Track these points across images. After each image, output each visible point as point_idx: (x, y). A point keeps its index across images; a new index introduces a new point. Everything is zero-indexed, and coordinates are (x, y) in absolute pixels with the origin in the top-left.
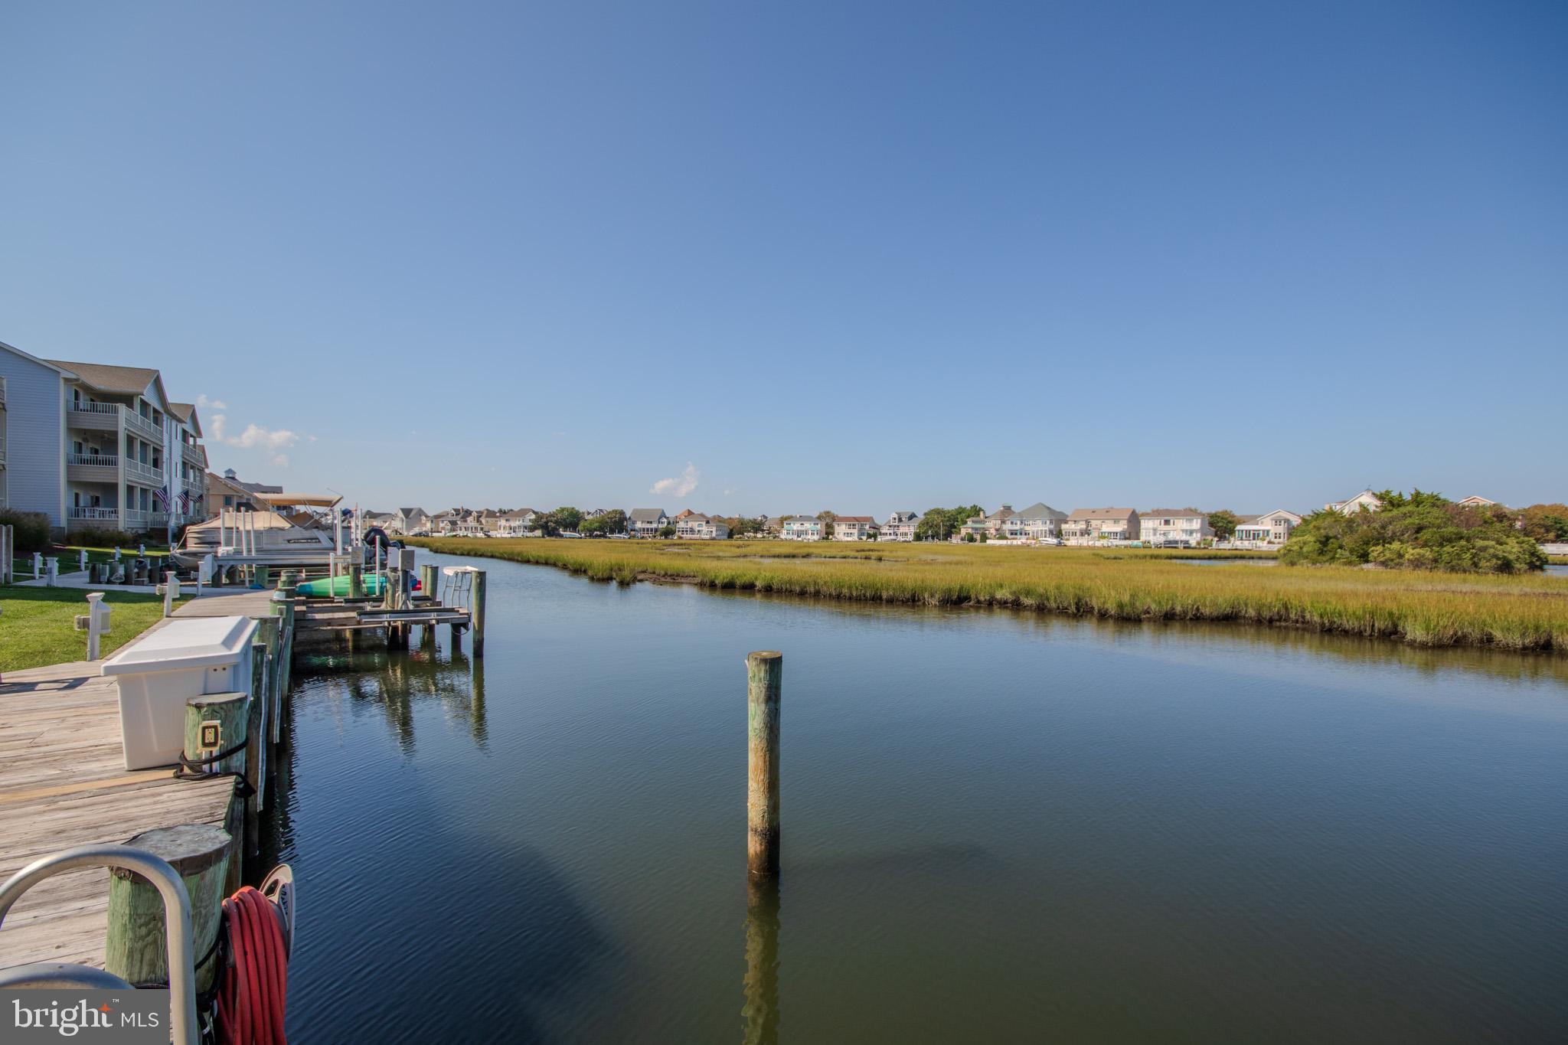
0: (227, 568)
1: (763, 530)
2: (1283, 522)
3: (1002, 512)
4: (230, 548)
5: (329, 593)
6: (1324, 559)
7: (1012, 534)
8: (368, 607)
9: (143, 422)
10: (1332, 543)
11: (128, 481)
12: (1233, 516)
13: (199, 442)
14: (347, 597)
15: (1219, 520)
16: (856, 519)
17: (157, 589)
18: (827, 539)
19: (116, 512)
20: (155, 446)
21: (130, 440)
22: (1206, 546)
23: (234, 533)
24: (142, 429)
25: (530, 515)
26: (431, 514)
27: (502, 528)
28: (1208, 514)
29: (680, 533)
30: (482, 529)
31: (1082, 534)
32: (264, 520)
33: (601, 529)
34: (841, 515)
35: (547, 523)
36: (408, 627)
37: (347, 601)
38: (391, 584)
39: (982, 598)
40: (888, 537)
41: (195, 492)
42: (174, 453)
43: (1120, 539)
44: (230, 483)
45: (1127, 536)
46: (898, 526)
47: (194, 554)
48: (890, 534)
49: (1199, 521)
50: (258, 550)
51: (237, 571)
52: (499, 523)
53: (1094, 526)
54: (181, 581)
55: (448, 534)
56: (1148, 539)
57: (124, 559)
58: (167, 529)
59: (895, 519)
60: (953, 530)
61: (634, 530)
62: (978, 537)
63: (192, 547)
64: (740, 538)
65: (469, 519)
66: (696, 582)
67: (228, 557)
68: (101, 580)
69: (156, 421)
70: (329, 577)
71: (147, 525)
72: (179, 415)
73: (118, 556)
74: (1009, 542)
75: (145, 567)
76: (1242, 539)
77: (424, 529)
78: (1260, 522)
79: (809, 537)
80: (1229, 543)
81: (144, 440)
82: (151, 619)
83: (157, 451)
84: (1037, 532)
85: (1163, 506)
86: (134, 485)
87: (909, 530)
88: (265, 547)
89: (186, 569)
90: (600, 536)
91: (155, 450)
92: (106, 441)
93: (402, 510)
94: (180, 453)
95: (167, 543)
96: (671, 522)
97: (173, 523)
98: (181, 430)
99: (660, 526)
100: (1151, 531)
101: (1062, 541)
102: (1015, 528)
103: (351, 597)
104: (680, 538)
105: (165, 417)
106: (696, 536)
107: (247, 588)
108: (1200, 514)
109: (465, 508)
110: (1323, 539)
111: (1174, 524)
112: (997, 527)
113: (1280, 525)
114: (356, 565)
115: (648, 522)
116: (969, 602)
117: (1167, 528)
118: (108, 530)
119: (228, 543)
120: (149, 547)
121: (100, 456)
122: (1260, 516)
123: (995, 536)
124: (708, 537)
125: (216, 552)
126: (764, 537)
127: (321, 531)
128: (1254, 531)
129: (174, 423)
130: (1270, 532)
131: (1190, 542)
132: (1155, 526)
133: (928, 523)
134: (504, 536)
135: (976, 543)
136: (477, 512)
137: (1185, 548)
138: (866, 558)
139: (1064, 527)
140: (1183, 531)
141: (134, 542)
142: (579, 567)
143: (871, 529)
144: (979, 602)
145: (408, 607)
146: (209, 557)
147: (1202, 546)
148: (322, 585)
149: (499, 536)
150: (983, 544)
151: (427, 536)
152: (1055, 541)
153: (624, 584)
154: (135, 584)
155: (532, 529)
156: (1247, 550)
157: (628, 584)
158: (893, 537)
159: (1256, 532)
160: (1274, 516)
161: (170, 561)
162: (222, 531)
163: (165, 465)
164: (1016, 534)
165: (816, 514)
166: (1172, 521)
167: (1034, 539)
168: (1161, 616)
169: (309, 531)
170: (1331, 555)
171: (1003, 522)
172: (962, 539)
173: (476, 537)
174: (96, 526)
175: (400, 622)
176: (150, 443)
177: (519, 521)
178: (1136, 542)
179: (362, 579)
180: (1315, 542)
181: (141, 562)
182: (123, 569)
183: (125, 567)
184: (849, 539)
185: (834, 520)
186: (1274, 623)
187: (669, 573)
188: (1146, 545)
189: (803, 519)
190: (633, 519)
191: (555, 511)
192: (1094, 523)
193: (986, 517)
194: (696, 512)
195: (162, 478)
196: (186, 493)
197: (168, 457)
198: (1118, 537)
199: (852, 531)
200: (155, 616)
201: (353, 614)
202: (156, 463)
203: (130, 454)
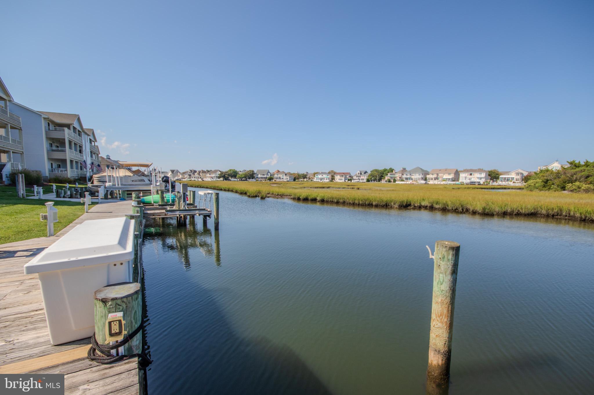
0: (110, 191)
1: (307, 178)
2: (520, 174)
3: (402, 171)
4: (111, 184)
5: (151, 202)
6: (546, 189)
7: (406, 179)
8: (168, 208)
9: (74, 135)
10: (549, 183)
11: (70, 158)
12: (498, 172)
13: (96, 144)
14: (159, 204)
15: (493, 173)
16: (343, 173)
17: (81, 200)
18: (332, 181)
19: (67, 170)
20: (80, 145)
21: (70, 142)
22: (487, 184)
23: (112, 178)
24: (74, 138)
25: (218, 172)
26: (181, 172)
27: (208, 177)
28: (488, 171)
29: (275, 179)
30: (200, 178)
31: (435, 179)
32: (122, 173)
33: (245, 177)
34: (337, 172)
35: (225, 175)
36: (186, 217)
37: (159, 205)
38: (178, 198)
39: (416, 205)
40: (356, 181)
41: (96, 163)
42: (87, 148)
43: (451, 181)
44: (108, 160)
45: (454, 180)
46: (360, 176)
47: (97, 186)
48: (357, 179)
49: (485, 174)
50: (122, 185)
51: (114, 193)
52: (207, 175)
53: (440, 176)
54: (92, 197)
55: (188, 180)
56: (462, 181)
57: (70, 188)
58: (86, 177)
59: (359, 173)
60: (382, 178)
61: (258, 178)
62: (392, 180)
63: (96, 183)
64: (298, 181)
65: (196, 174)
66: (291, 197)
67: (110, 187)
68: (61, 196)
69: (79, 135)
70: (151, 195)
71: (79, 175)
72: (88, 133)
73: (68, 187)
74: (405, 182)
75: (78, 191)
76: (502, 181)
77: (179, 178)
78: (510, 174)
79: (325, 180)
80: (497, 182)
81: (75, 142)
82: (80, 213)
83: (80, 147)
84: (417, 179)
85: (469, 168)
86: (73, 160)
87: (365, 178)
88: (124, 183)
89: (94, 192)
90: (245, 180)
91: (80, 146)
92: (61, 142)
93: (171, 170)
94: (89, 148)
95: (86, 182)
96: (272, 175)
97: (88, 175)
98: (89, 139)
99: (268, 176)
100: (464, 178)
101: (427, 182)
102: (407, 177)
103: (160, 204)
104: (275, 181)
105: (83, 133)
106: (281, 180)
107: (118, 200)
108: (485, 171)
109: (194, 170)
110: (546, 181)
111: (474, 175)
112: (400, 177)
113: (519, 175)
114: (161, 190)
115: (263, 175)
116: (411, 206)
117: (471, 176)
118: (64, 177)
119: (110, 181)
120: (79, 184)
121: (60, 148)
122: (510, 172)
123: (399, 180)
124: (286, 180)
125: (105, 185)
126: (307, 180)
127: (145, 177)
128: (507, 178)
129: (86, 136)
130: (514, 178)
131: (481, 182)
132: (466, 176)
133: (372, 175)
134: (209, 180)
135: (392, 183)
136: (198, 171)
137: (478, 184)
138: (352, 188)
139: (428, 176)
140: (477, 178)
141: (74, 182)
142: (242, 192)
143: (349, 177)
144: (415, 206)
145: (186, 208)
146: (102, 187)
147: (485, 184)
148: (149, 198)
149: (207, 180)
150: (394, 183)
151: (181, 180)
152: (424, 182)
153: (263, 198)
154: (75, 198)
155: (219, 177)
156: (504, 185)
157: (264, 198)
158: (358, 180)
159: (508, 178)
160: (516, 172)
161: (88, 189)
162: (107, 177)
163: (84, 152)
164: (408, 179)
165: (327, 172)
166: (473, 174)
167: (415, 181)
168: (502, 213)
169: (140, 177)
170: (549, 187)
171: (403, 174)
172: (386, 181)
173: (198, 181)
174: (60, 176)
175: (182, 215)
176: (78, 144)
177: (214, 174)
178: (457, 183)
179: (164, 196)
180: (542, 182)
181: (76, 189)
182: (70, 192)
183: (70, 191)
184: (341, 181)
185: (335, 174)
186: (555, 217)
187: (279, 194)
188: (462, 184)
189: (323, 173)
190: (257, 173)
191: (227, 170)
192: (440, 175)
193: (396, 173)
194: (281, 171)
195: (83, 157)
196: (92, 163)
197: (85, 149)
198: (450, 180)
199: (342, 178)
200: (82, 212)
201: (164, 211)
202: (81, 151)
203: (70, 148)
